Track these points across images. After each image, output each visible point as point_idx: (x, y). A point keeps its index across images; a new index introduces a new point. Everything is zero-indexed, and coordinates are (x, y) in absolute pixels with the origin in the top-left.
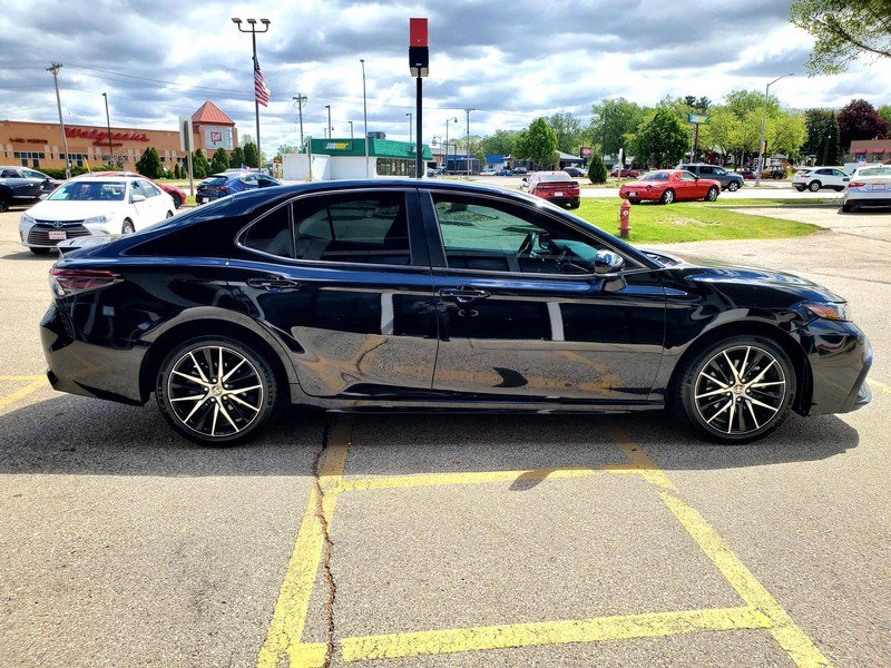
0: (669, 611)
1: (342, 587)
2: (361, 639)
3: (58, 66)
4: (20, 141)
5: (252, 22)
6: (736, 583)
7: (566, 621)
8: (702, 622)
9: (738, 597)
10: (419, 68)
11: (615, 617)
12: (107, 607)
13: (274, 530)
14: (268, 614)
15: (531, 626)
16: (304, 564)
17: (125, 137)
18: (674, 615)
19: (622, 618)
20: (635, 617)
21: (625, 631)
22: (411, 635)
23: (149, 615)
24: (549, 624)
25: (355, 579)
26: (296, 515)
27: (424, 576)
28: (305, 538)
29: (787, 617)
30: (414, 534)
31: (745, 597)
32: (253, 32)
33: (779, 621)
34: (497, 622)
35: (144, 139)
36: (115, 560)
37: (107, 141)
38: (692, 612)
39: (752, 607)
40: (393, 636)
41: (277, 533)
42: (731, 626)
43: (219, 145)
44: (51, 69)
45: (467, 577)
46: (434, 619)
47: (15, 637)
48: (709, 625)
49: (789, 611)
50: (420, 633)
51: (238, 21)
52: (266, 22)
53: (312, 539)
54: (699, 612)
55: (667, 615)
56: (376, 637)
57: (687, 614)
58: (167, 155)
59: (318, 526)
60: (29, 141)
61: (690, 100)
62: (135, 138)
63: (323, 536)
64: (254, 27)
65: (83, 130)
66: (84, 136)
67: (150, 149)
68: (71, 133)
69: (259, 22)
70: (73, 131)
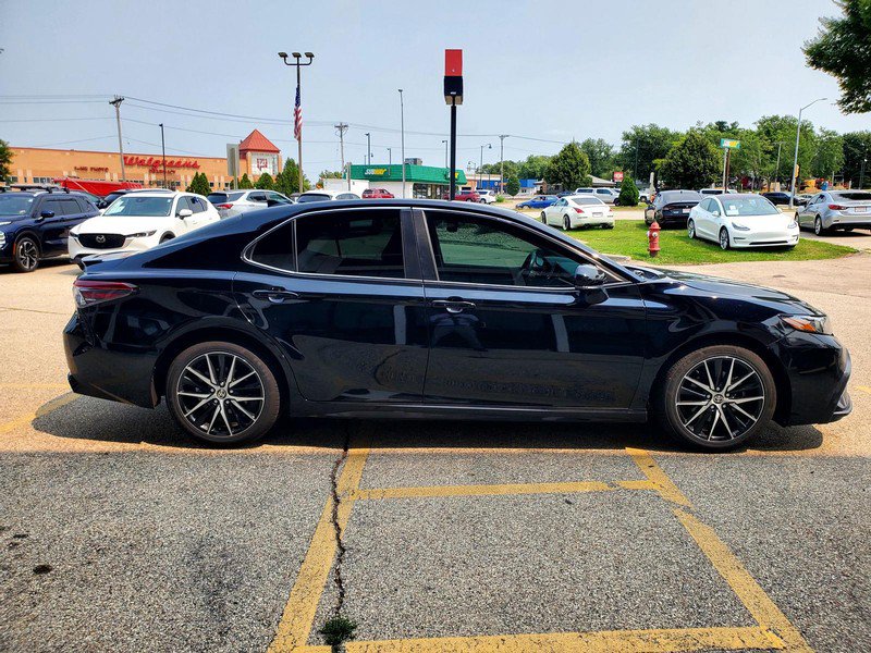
0: (677, 627)
1: (351, 592)
2: (365, 643)
3: (120, 100)
4: (83, 169)
5: (297, 56)
6: (748, 602)
7: (570, 634)
8: (711, 640)
9: (750, 616)
10: (454, 96)
11: (622, 631)
12: (125, 604)
13: (289, 535)
14: (276, 615)
15: (534, 636)
16: (316, 568)
17: (178, 165)
18: (682, 632)
19: (628, 632)
20: (642, 632)
21: (630, 646)
22: (414, 641)
23: (163, 613)
24: (552, 636)
25: (363, 585)
26: (311, 521)
27: (433, 584)
28: (318, 543)
29: (801, 639)
30: (425, 543)
31: (756, 617)
32: (298, 65)
33: (792, 643)
34: (501, 631)
35: (195, 166)
36: (137, 558)
37: (162, 168)
38: (700, 630)
39: (763, 627)
40: (397, 642)
41: (292, 538)
42: (741, 646)
43: (264, 170)
44: (113, 103)
45: (474, 587)
46: (437, 627)
47: (37, 629)
48: (718, 643)
49: (803, 633)
50: (423, 640)
51: (284, 56)
52: (310, 55)
53: (325, 545)
54: (707, 629)
55: (674, 632)
56: (380, 642)
57: (695, 632)
58: (216, 181)
59: (332, 532)
60: (92, 169)
61: (721, 125)
62: (187, 165)
63: (336, 543)
64: (299, 60)
65: (141, 158)
66: (141, 163)
67: (200, 174)
68: (129, 161)
69: (304, 56)
70: (132, 159)
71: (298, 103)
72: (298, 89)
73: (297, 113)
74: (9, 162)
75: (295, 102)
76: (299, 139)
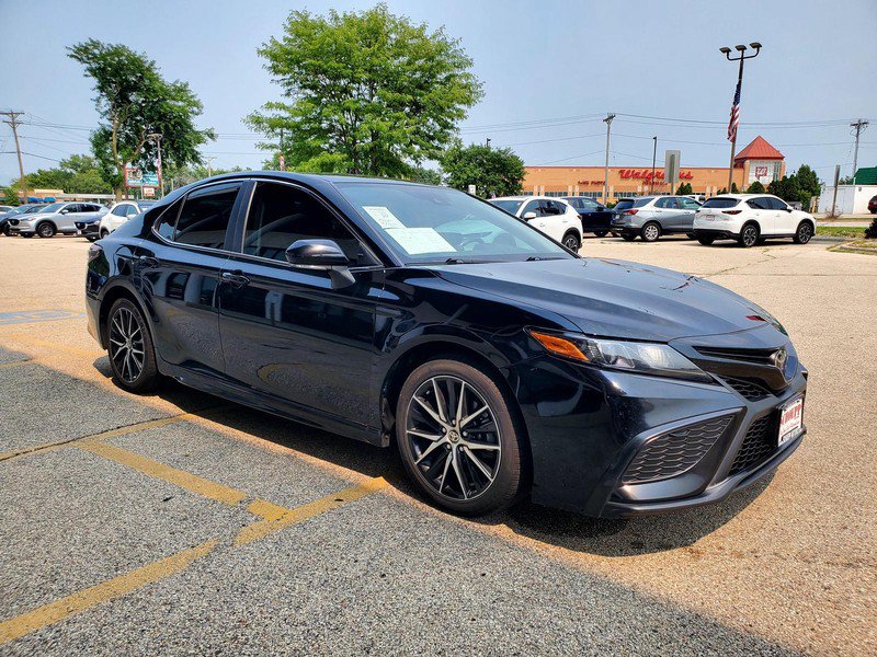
3: (612, 117)
4: (586, 183)
5: (742, 48)
32: (742, 58)
44: (606, 120)
51: (727, 51)
52: (757, 46)
60: (593, 182)
64: (742, 53)
65: (637, 171)
66: (636, 176)
67: (685, 184)
68: (625, 174)
69: (749, 48)
70: (628, 172)
71: (737, 100)
72: (739, 86)
73: (734, 111)
74: (523, 179)
75: (733, 100)
76: (734, 141)
